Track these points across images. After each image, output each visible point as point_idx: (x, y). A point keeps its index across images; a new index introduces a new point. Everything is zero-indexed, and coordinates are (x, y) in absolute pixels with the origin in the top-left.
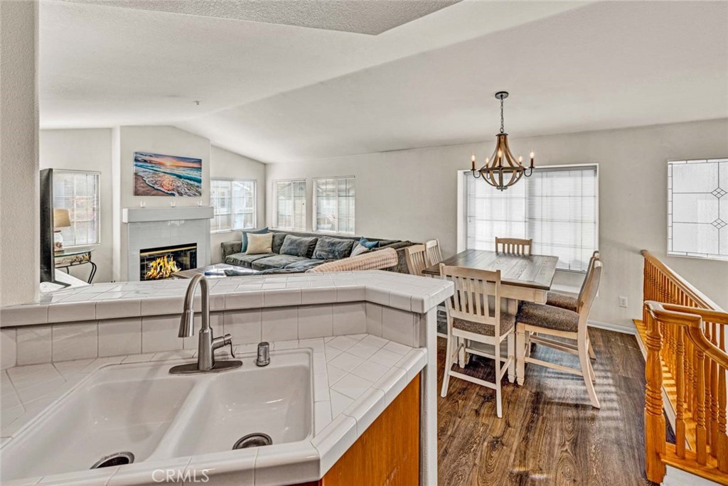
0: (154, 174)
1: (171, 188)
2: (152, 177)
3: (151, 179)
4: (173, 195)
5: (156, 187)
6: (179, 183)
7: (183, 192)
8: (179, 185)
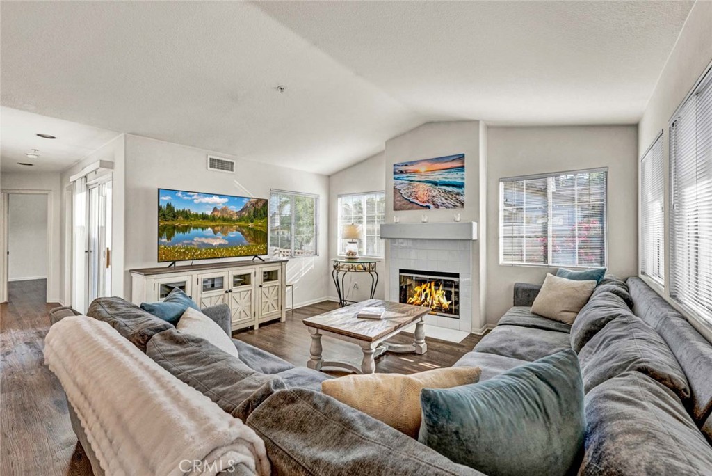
0: (410, 184)
1: (426, 199)
2: (408, 189)
3: (407, 191)
4: (428, 207)
5: (411, 199)
6: (435, 191)
7: (439, 202)
8: (434, 194)
